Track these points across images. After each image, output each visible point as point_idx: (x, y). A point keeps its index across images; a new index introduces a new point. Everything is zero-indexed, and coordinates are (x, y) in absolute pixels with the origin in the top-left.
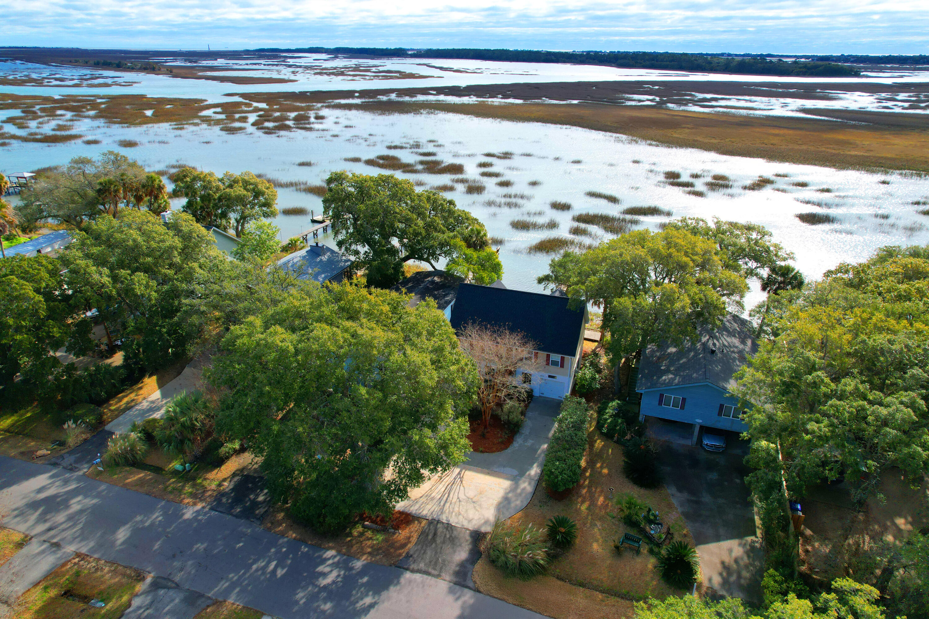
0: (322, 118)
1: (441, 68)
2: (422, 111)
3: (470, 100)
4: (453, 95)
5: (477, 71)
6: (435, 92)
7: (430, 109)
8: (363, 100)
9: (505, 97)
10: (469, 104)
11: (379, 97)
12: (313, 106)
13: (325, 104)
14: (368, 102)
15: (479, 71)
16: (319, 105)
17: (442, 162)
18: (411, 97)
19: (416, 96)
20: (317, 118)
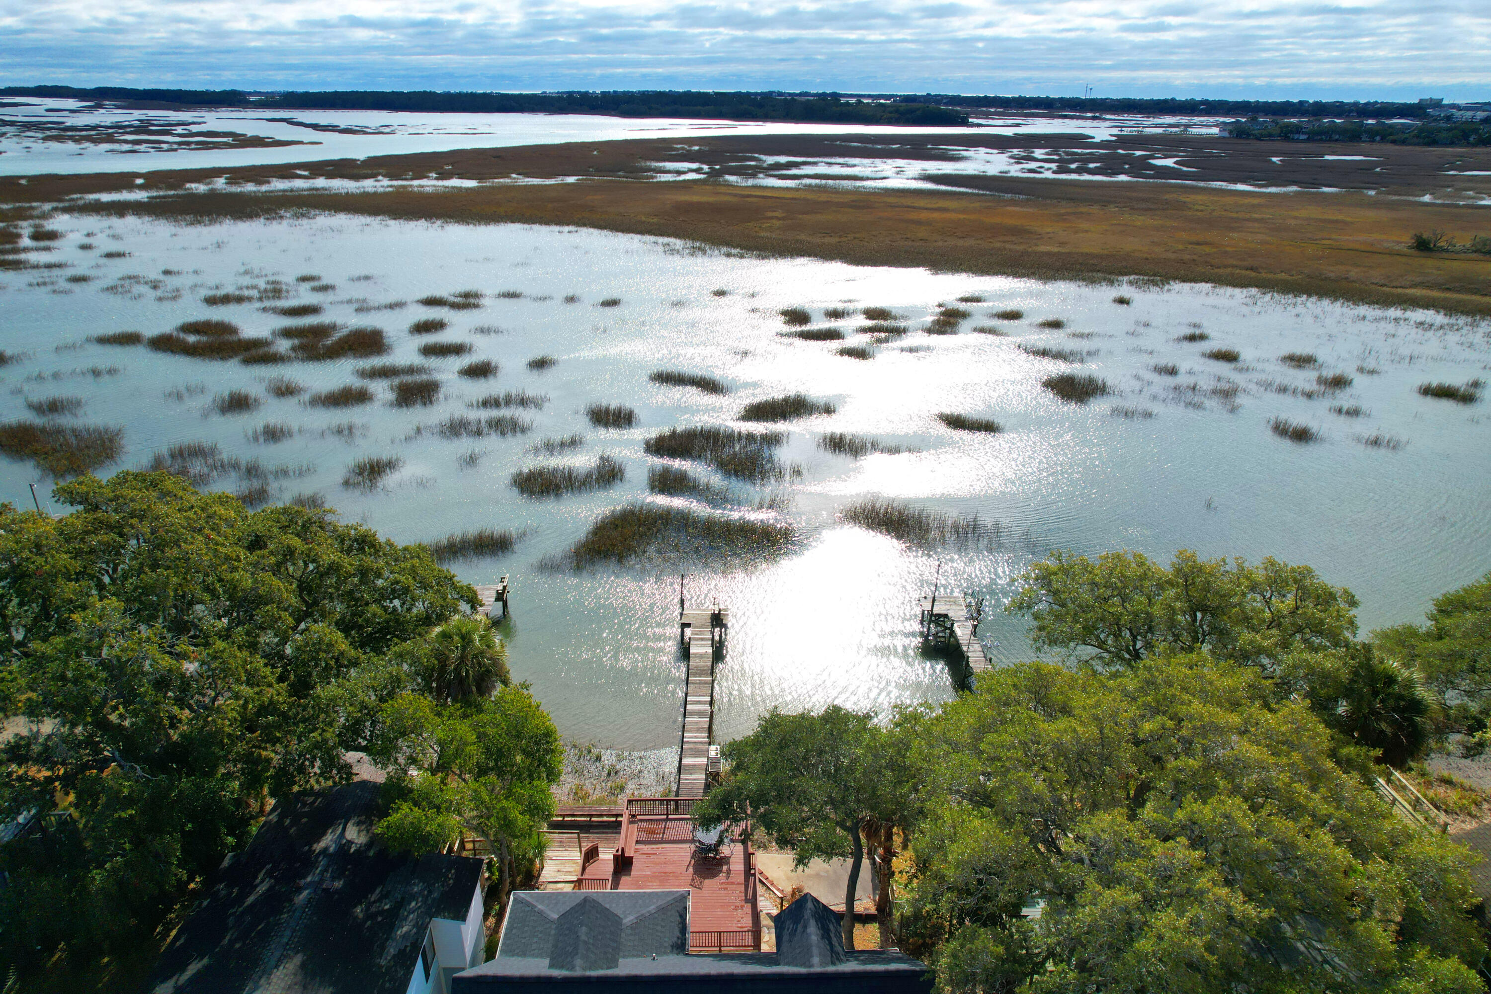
0: (53, 236)
1: (316, 127)
2: (282, 212)
4: (343, 176)
5: (382, 129)
6: (306, 173)
7: (300, 206)
8: (154, 193)
9: (444, 175)
10: (375, 193)
11: (188, 185)
12: (33, 208)
13: (61, 205)
14: (164, 197)
15: (387, 130)
16: (47, 207)
17: (333, 327)
18: (260, 183)
19: (269, 182)
20: (36, 236)
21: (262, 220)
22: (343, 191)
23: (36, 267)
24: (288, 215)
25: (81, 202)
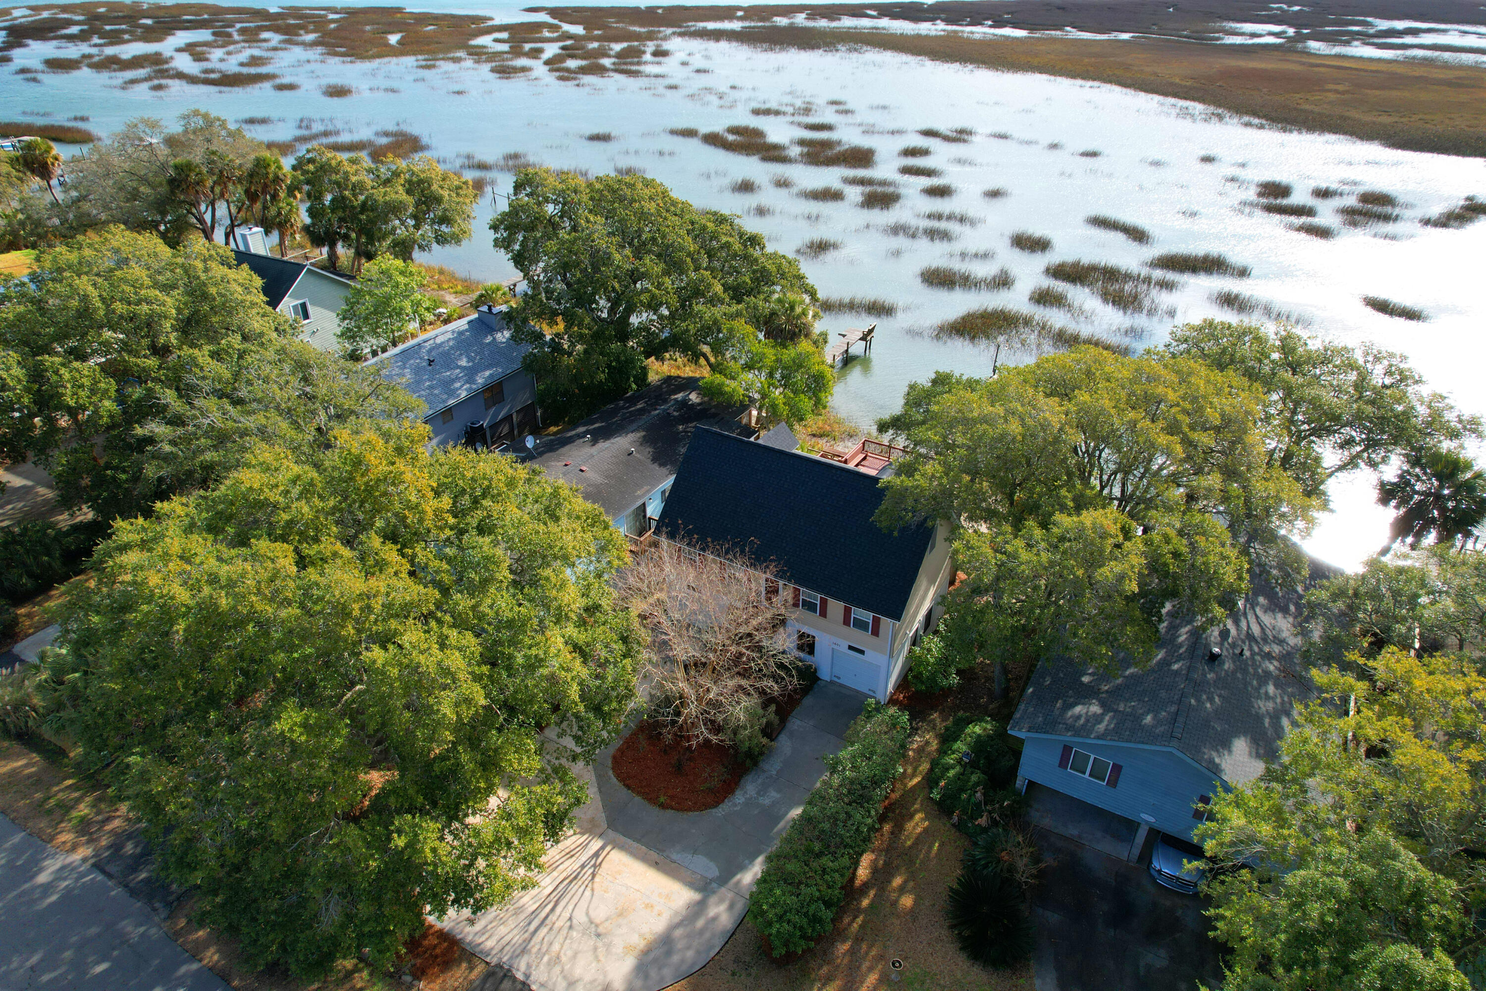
0: (666, 53)
2: (839, 47)
3: (933, 27)
4: (905, 18)
7: (856, 43)
8: (747, 24)
9: (998, 24)
10: (927, 36)
11: (775, 19)
13: (680, 30)
14: (753, 27)
16: (671, 31)
17: (839, 143)
18: (832, 19)
19: (840, 19)
20: (656, 54)
21: (821, 51)
22: (899, 32)
23: (648, 76)
24: (844, 49)
25: (693, 29)
